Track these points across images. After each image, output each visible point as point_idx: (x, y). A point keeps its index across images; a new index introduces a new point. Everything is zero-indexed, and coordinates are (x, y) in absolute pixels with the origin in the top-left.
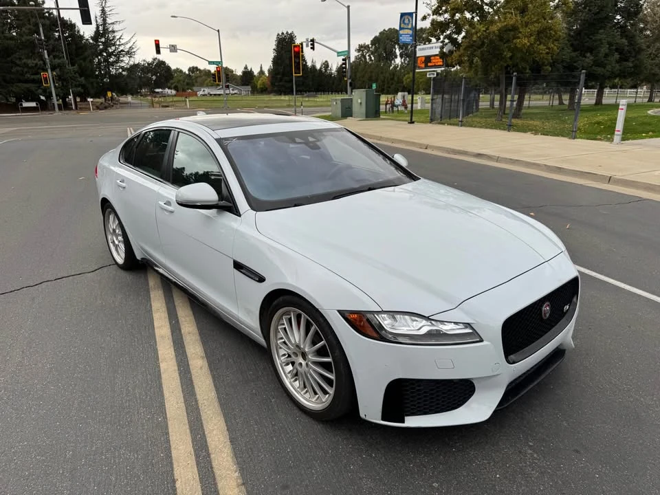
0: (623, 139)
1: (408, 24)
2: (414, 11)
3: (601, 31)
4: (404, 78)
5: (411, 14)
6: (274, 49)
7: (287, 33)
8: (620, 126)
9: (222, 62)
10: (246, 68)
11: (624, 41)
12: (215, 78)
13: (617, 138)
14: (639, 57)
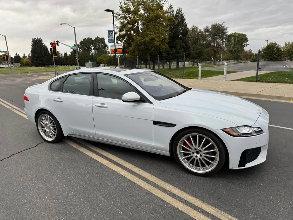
0: (201, 78)
1: (111, 35)
2: (113, 30)
3: (177, 40)
4: (97, 59)
5: (112, 31)
6: (31, 46)
7: (38, 38)
8: (200, 73)
9: (8, 51)
10: (16, 54)
11: (184, 44)
12: (5, 59)
13: (199, 78)
14: (189, 50)
